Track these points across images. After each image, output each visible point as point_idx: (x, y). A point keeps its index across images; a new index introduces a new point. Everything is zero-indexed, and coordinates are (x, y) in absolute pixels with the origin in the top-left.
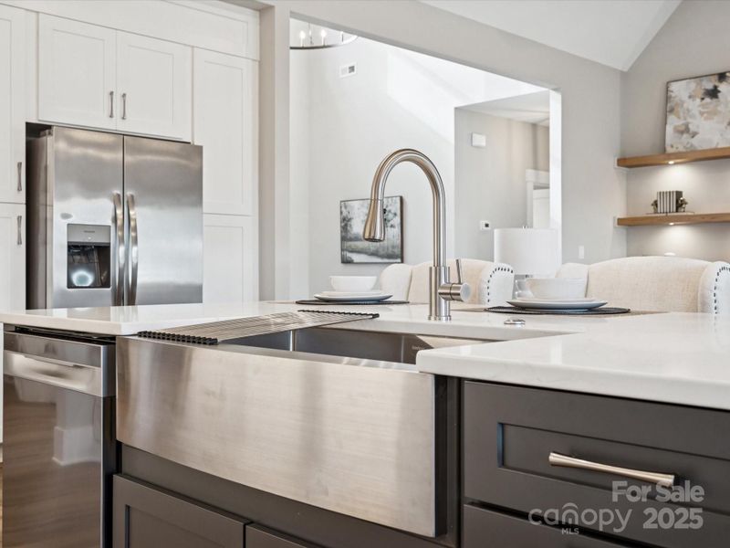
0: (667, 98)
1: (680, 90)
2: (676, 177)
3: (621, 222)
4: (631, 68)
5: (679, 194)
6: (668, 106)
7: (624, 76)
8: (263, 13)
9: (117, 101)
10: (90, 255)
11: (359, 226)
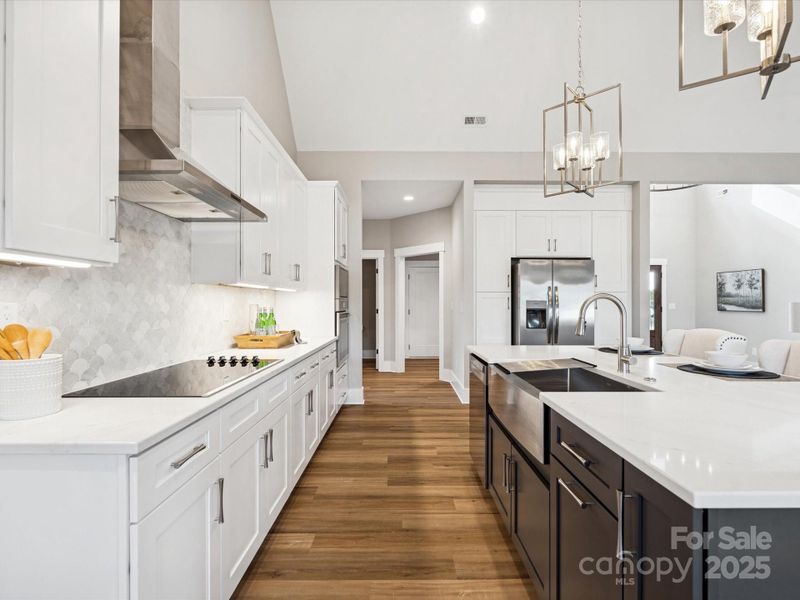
8: (634, 185)
9: (552, 243)
10: (537, 313)
11: (730, 288)
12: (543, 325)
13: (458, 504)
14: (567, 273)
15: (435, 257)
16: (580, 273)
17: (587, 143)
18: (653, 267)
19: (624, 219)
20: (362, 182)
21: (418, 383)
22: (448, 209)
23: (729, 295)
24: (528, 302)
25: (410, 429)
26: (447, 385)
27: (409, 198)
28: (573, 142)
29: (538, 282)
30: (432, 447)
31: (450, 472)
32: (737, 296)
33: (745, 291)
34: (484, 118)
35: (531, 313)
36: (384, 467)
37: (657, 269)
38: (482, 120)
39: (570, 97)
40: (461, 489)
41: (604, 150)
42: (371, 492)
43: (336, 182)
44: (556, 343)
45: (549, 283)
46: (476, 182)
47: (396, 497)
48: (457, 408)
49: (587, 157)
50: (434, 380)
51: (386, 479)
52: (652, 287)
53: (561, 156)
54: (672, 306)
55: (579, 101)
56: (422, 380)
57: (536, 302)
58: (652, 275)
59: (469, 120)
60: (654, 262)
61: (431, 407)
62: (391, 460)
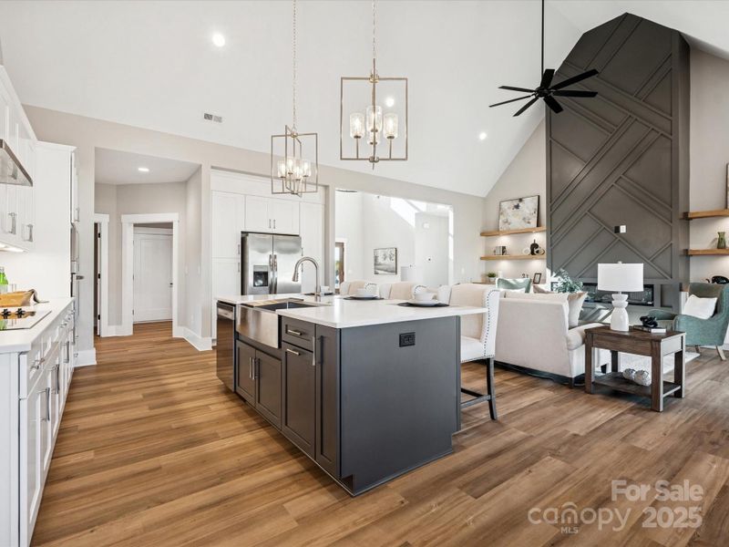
0: (500, 208)
1: (505, 205)
2: (504, 241)
3: (482, 258)
4: (487, 196)
5: (504, 248)
6: (501, 212)
7: (484, 199)
8: (326, 187)
9: (272, 222)
10: (262, 275)
11: (380, 260)
12: (265, 284)
13: (212, 408)
14: (284, 245)
15: (169, 225)
16: (292, 245)
17: (298, 163)
18: (338, 244)
19: (320, 209)
20: (96, 149)
21: (150, 342)
22: (185, 183)
23: (380, 264)
24: (255, 266)
25: (156, 374)
26: (182, 340)
27: (144, 170)
28: (290, 163)
29: (262, 251)
30: (183, 382)
31: (202, 393)
32: (384, 264)
33: (388, 261)
34: (221, 118)
35: (258, 275)
36: (142, 400)
37: (341, 245)
38: (219, 119)
39: (289, 133)
40: (214, 399)
41: (308, 170)
42: (135, 417)
43: (75, 148)
44: (275, 293)
45: (270, 253)
46: (212, 167)
47: (161, 414)
48: (196, 354)
49: (298, 172)
50: (167, 338)
51: (147, 407)
52: (337, 258)
53: (283, 169)
54: (350, 271)
55: (294, 137)
56: (153, 340)
57: (261, 267)
58: (337, 250)
59: (208, 117)
60: (338, 240)
61: (171, 357)
62: (145, 396)
